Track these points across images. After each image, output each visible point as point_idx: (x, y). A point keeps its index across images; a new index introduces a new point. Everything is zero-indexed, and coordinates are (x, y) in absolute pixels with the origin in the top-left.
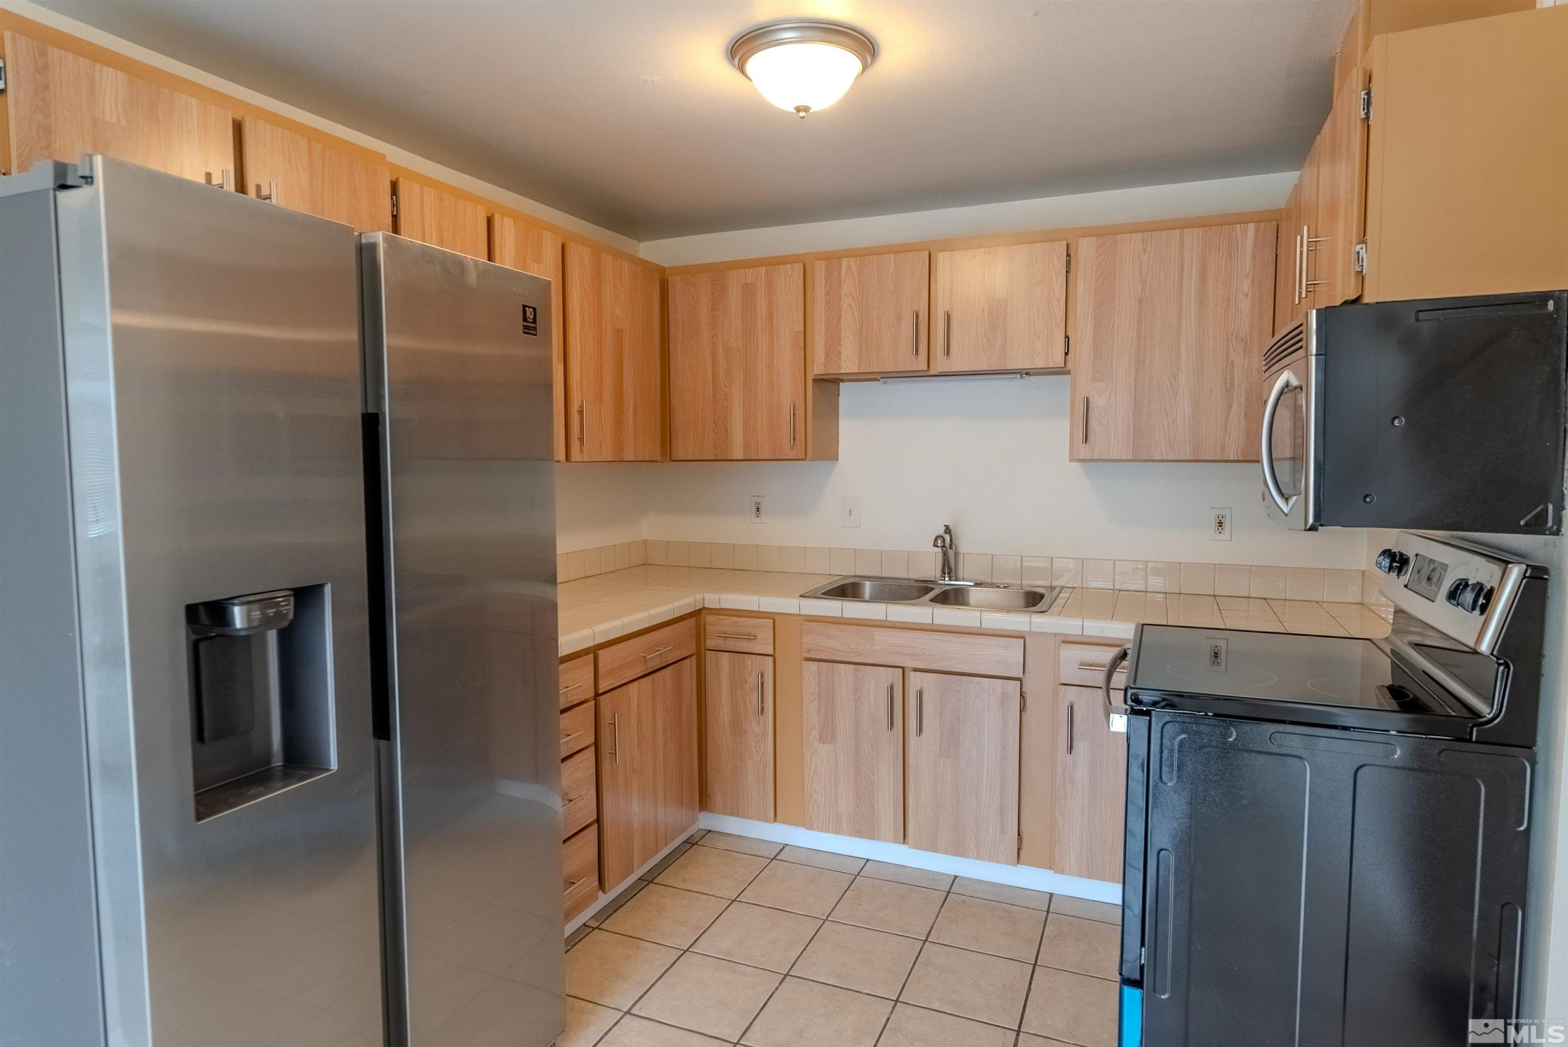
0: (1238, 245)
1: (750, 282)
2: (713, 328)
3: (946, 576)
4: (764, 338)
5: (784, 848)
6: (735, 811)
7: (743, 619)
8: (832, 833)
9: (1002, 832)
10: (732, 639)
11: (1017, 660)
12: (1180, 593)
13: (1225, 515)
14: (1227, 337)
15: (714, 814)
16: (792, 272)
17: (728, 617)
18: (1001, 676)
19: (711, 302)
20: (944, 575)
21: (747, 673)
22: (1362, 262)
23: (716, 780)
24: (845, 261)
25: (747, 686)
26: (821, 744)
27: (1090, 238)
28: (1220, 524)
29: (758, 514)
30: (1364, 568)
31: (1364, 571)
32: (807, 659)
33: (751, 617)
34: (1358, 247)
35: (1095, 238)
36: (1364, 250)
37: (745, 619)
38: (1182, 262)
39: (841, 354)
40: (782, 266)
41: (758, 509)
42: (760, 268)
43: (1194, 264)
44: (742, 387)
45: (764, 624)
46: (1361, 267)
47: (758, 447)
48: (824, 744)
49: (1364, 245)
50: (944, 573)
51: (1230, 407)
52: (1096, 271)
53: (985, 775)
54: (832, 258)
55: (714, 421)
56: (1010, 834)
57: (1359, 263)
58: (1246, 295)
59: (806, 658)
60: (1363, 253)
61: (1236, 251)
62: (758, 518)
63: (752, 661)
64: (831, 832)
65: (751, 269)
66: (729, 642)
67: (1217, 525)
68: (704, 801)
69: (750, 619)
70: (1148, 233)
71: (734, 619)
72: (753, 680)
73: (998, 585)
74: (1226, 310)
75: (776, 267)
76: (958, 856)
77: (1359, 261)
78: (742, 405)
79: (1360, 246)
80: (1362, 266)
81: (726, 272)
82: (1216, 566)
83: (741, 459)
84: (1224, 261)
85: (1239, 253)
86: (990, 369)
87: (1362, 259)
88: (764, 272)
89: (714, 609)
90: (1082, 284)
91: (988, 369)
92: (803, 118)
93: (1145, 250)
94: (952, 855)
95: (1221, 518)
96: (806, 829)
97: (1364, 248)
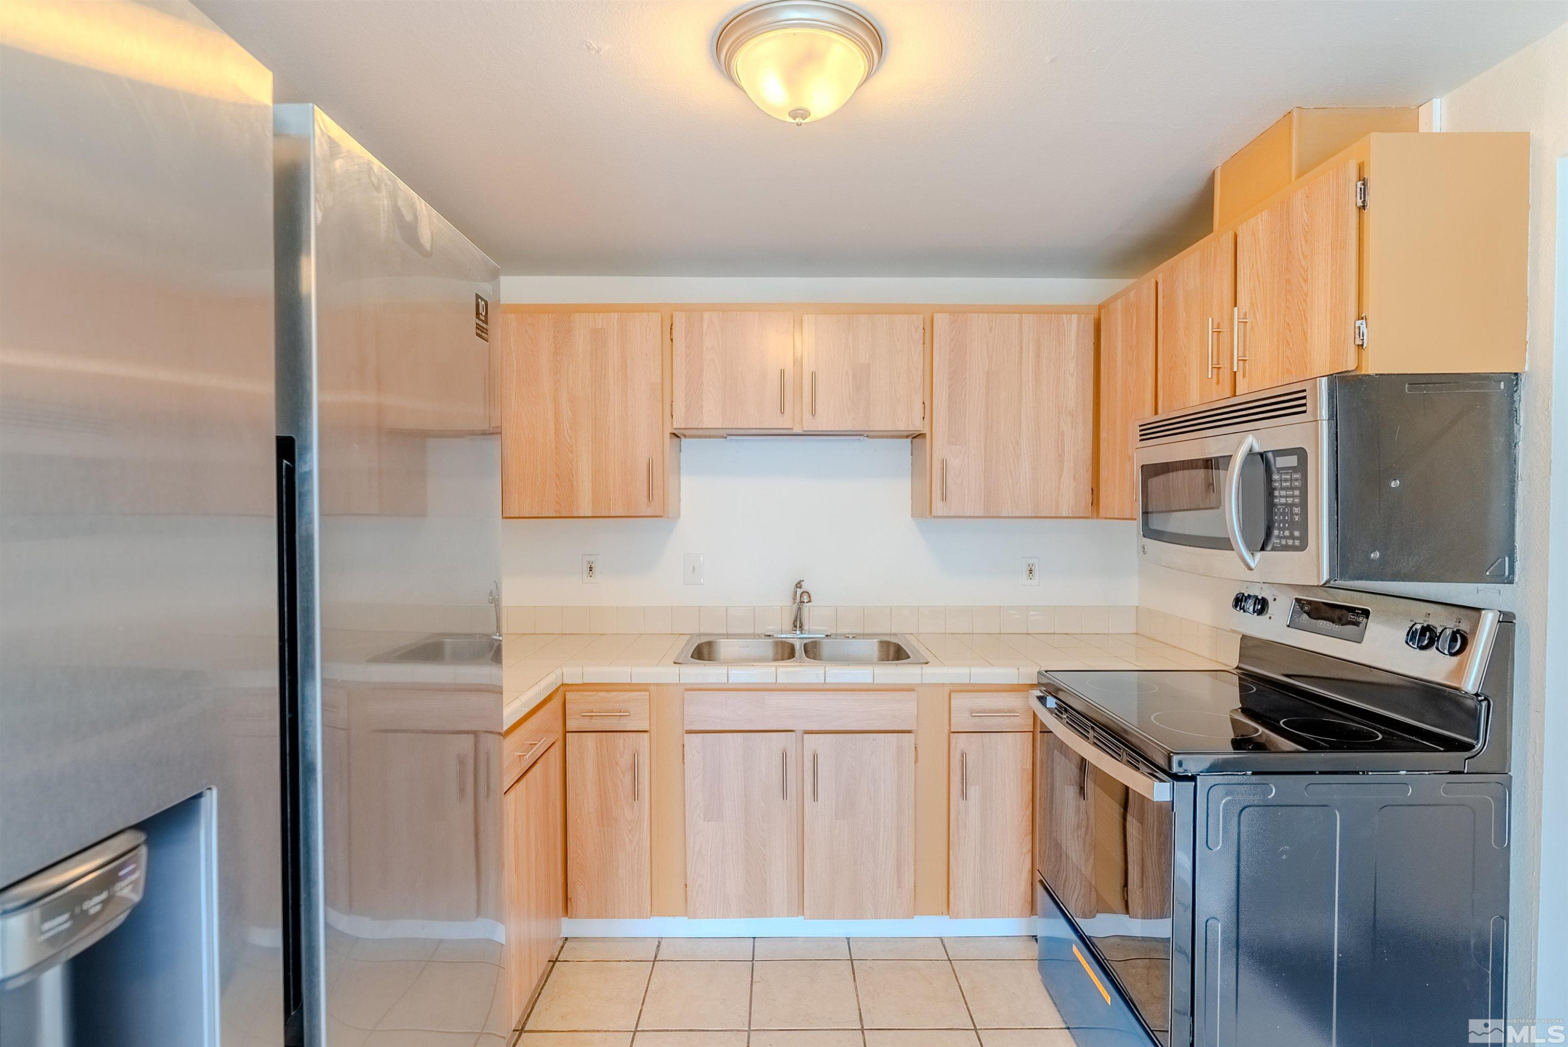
0: (1064, 331)
1: (600, 327)
2: (555, 374)
3: (798, 630)
4: (616, 387)
5: (659, 943)
6: (603, 911)
7: (614, 694)
8: (719, 918)
9: (899, 887)
10: (598, 717)
11: (911, 713)
12: (1000, 633)
13: (1034, 564)
14: (1058, 411)
15: (576, 920)
16: (649, 321)
17: (594, 693)
18: (896, 730)
19: (553, 345)
20: (795, 629)
21: (618, 754)
22: (1363, 336)
23: (578, 881)
24: (706, 315)
25: (618, 768)
26: (705, 823)
27: (944, 314)
28: (1031, 571)
29: (591, 574)
30: (1137, 605)
31: (1137, 607)
32: (689, 732)
33: (621, 691)
34: (1358, 323)
35: (948, 314)
36: (1365, 325)
37: (617, 693)
38: (1021, 342)
39: (702, 408)
40: (637, 314)
41: (591, 569)
42: (612, 314)
43: (1031, 345)
44: (590, 439)
45: (638, 697)
46: (1361, 341)
47: (609, 504)
48: (710, 823)
49: (1364, 321)
50: (796, 626)
51: (1062, 470)
52: (950, 344)
53: (882, 832)
54: (693, 310)
55: (557, 474)
56: (907, 887)
57: (1360, 337)
58: (1072, 375)
59: (686, 730)
60: (1363, 328)
61: (1063, 337)
62: (591, 578)
63: (624, 740)
64: (717, 917)
65: (601, 314)
66: (596, 721)
67: (1029, 572)
68: (567, 906)
69: (622, 693)
70: (993, 315)
71: (602, 694)
72: (625, 761)
73: (846, 636)
74: (1056, 387)
75: (631, 314)
76: (855, 919)
77: (1360, 335)
78: (590, 457)
79: (1360, 321)
80: (1363, 340)
81: (572, 314)
82: (1029, 608)
83: (590, 515)
84: (1054, 344)
85: (1066, 339)
86: (855, 429)
87: (1363, 333)
88: (616, 318)
89: (575, 684)
90: (937, 355)
91: (853, 429)
92: (799, 125)
93: (991, 329)
94: (849, 919)
95: (1031, 567)
96: (689, 918)
97: (1364, 323)
